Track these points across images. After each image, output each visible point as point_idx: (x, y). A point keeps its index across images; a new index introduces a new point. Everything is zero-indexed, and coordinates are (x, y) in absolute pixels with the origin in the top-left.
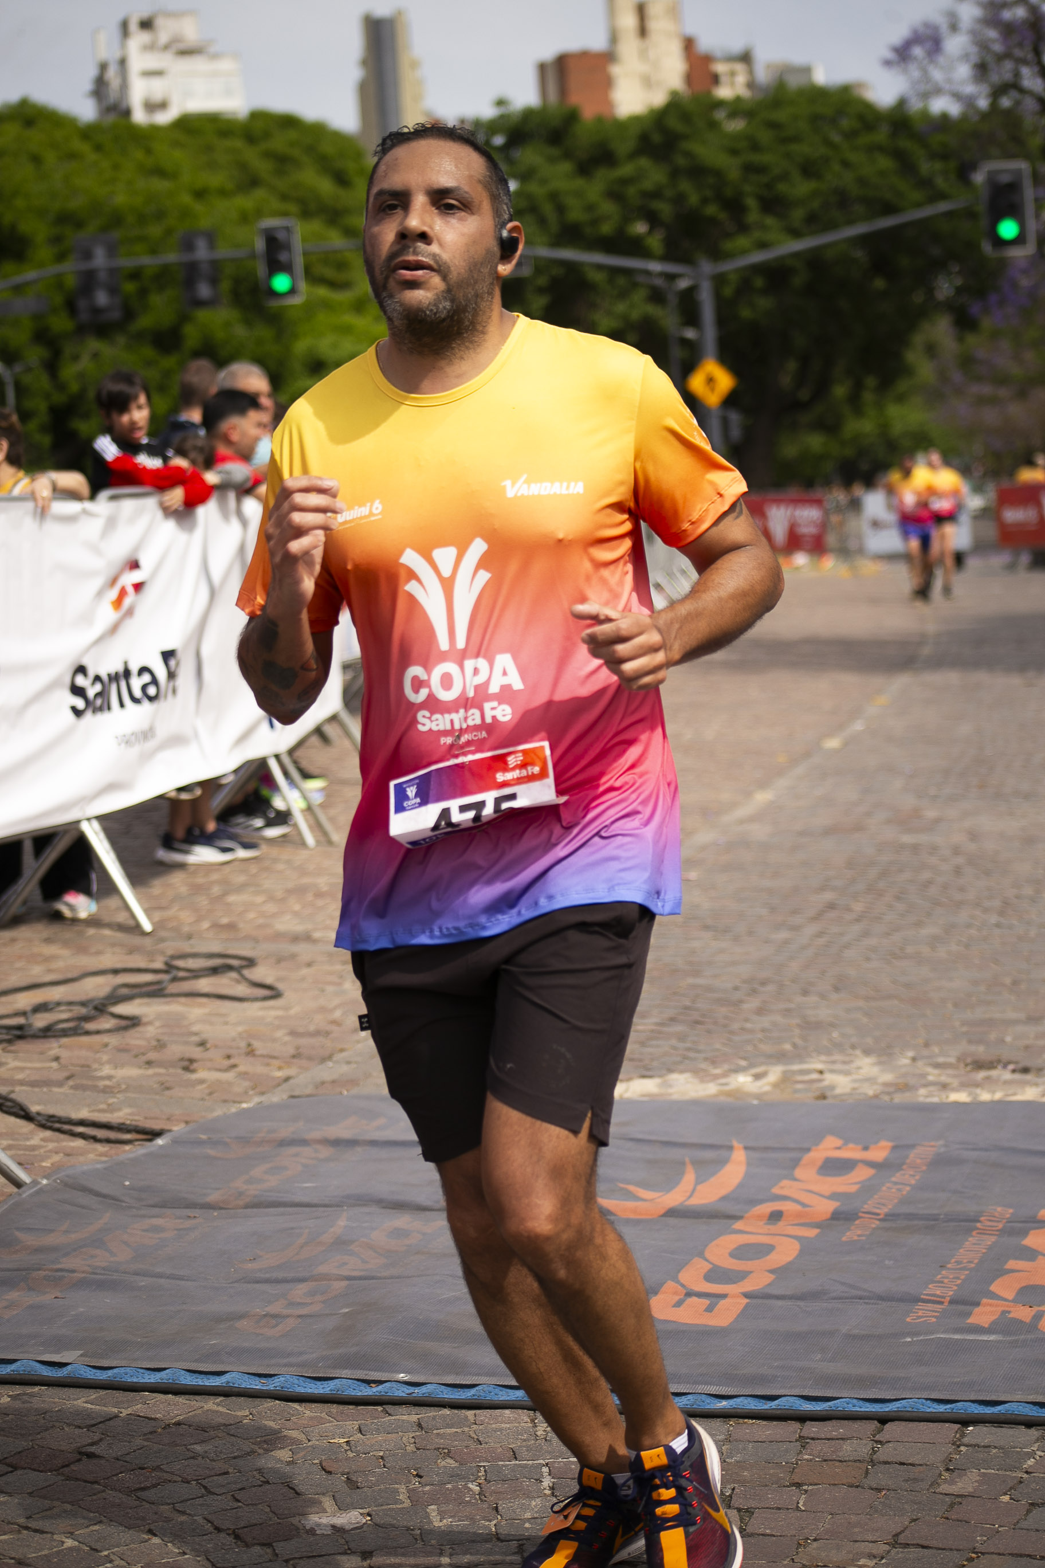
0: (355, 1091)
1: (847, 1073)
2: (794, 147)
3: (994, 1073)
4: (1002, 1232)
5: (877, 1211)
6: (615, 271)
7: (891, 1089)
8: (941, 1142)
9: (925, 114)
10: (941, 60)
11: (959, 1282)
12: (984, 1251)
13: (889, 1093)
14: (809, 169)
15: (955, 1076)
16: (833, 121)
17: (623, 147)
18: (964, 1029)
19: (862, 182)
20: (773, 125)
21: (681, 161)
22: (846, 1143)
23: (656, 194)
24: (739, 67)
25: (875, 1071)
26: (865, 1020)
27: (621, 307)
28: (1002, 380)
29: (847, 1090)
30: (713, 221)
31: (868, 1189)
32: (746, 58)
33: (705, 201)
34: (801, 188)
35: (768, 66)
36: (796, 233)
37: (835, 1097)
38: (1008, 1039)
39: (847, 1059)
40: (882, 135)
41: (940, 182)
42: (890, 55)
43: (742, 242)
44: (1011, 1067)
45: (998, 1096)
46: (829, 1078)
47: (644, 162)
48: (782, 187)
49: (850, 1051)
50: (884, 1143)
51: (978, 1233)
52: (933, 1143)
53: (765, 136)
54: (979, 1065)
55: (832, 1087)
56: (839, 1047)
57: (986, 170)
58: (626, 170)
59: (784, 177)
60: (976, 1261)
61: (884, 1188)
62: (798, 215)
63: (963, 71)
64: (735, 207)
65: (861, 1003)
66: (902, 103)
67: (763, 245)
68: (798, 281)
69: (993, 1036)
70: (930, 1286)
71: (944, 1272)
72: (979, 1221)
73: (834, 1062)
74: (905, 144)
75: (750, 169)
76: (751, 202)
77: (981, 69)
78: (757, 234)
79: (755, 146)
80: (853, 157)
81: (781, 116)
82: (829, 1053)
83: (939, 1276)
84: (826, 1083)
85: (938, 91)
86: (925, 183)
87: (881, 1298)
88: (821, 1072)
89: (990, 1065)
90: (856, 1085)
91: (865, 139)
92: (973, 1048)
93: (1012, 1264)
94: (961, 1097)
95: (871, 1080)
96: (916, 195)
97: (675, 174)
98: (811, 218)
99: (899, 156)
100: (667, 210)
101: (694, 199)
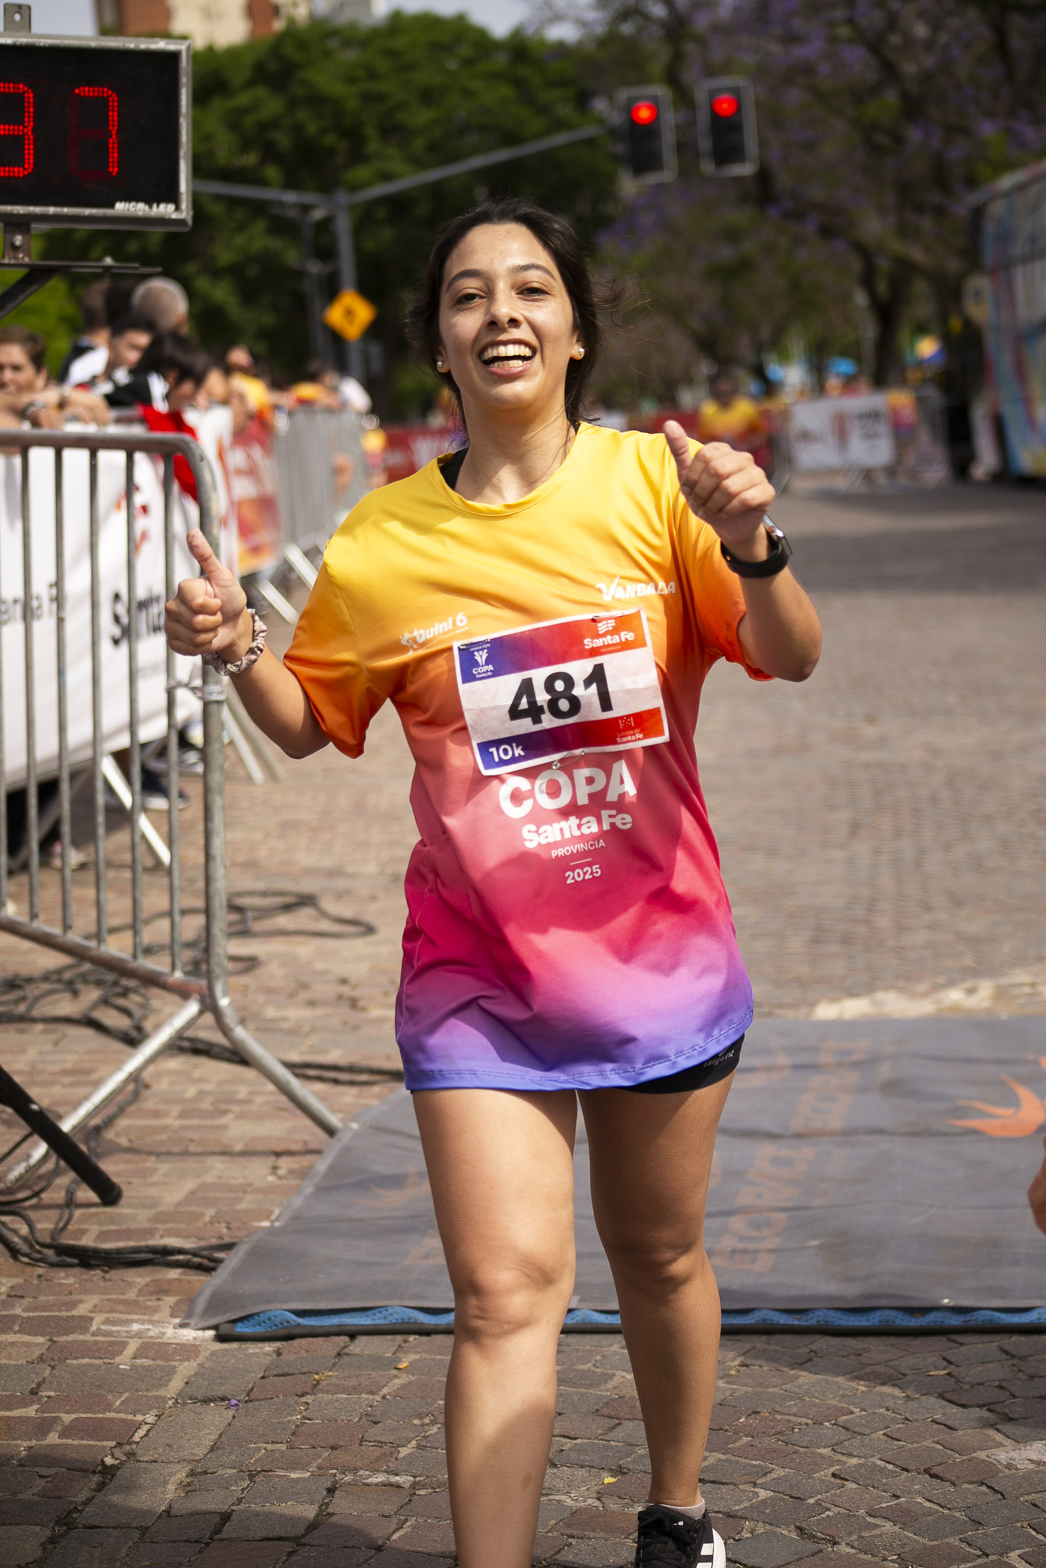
2: (412, 76)
6: (234, 202)
9: (541, 40)
14: (428, 97)
16: (451, 49)
17: (238, 77)
19: (484, 111)
20: (391, 54)
21: (298, 91)
23: (273, 124)
27: (240, 240)
30: (331, 151)
33: (323, 130)
34: (421, 117)
36: (418, 163)
40: (501, 60)
41: (559, 110)
43: (361, 173)
47: (260, 92)
48: (402, 117)
53: (382, 64)
58: (243, 99)
59: (403, 106)
62: (419, 144)
64: (354, 136)
66: (520, 31)
67: (386, 177)
68: (422, 210)
74: (525, 72)
75: (368, 98)
76: (370, 131)
78: (378, 165)
79: (372, 75)
80: (473, 86)
81: (398, 43)
85: (557, 18)
86: (544, 110)
91: (482, 67)
96: (537, 124)
97: (293, 104)
98: (433, 147)
99: (519, 83)
100: (283, 140)
101: (312, 128)
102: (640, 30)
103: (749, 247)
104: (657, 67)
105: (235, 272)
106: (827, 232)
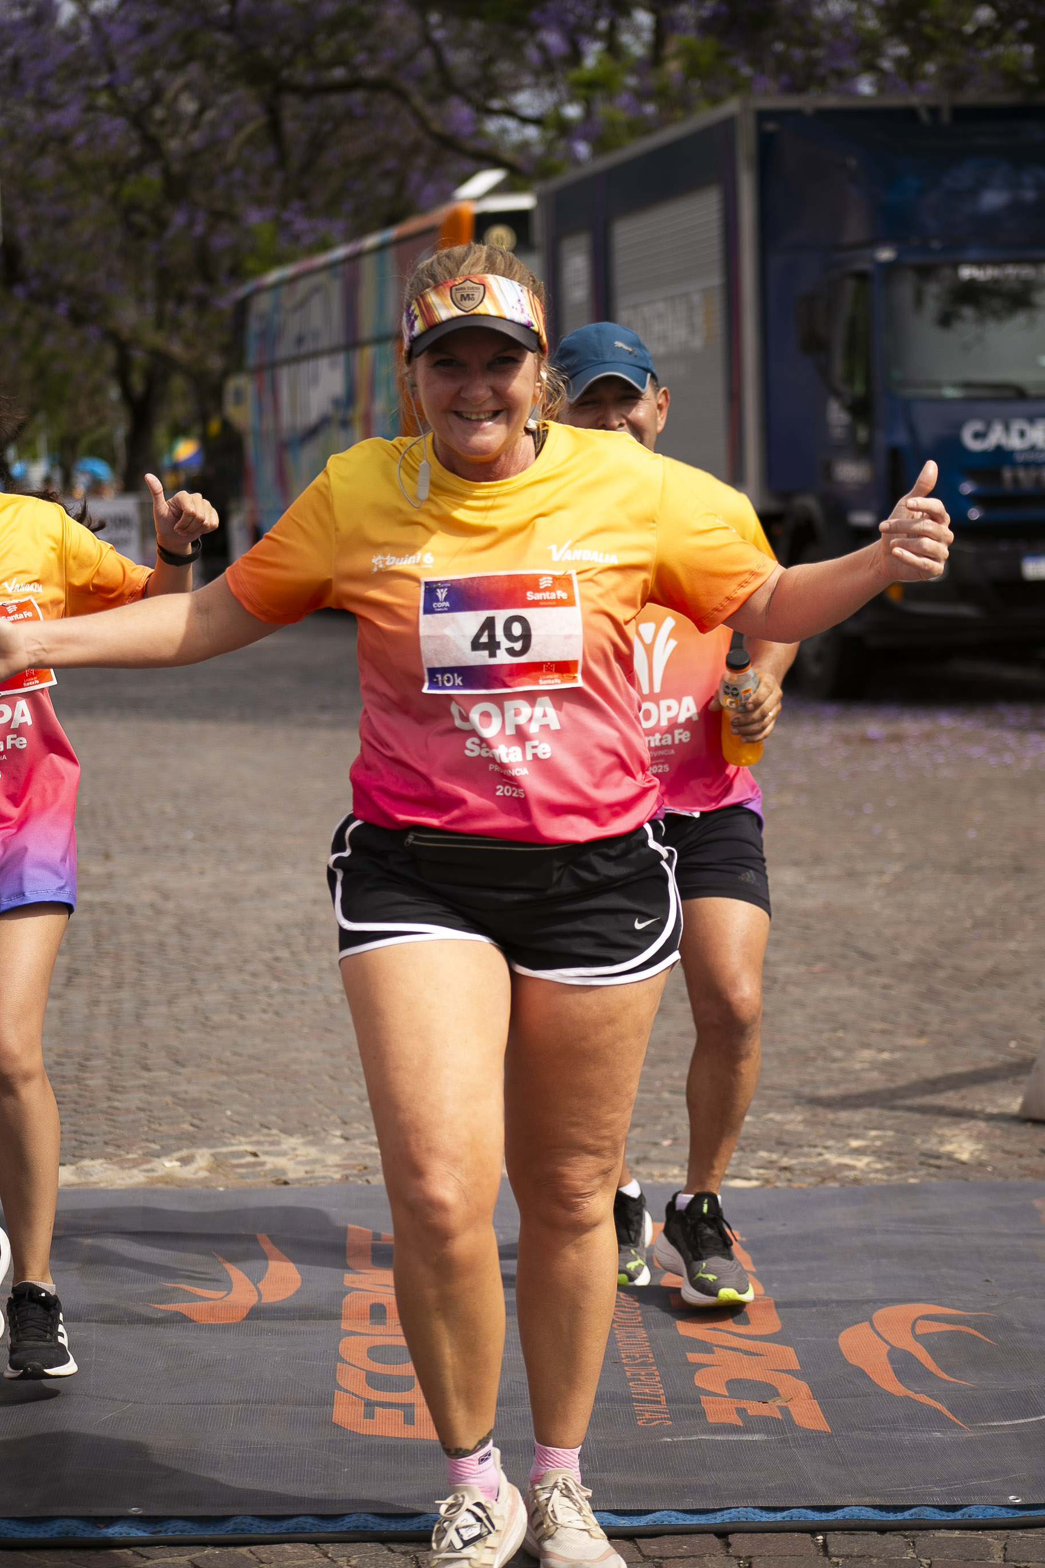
1: (283, 1156)
4: (647, 1323)
7: (352, 1172)
11: (657, 1378)
12: (647, 1343)
25: (313, 1152)
29: (304, 1174)
37: (296, 1181)
39: (270, 1139)
46: (271, 1162)
49: (266, 1131)
55: (283, 1171)
60: (650, 1355)
71: (627, 1369)
83: (629, 1374)
84: (268, 1166)
88: (255, 1155)
90: (308, 1168)
93: (692, 1357)
106: (77, 318)
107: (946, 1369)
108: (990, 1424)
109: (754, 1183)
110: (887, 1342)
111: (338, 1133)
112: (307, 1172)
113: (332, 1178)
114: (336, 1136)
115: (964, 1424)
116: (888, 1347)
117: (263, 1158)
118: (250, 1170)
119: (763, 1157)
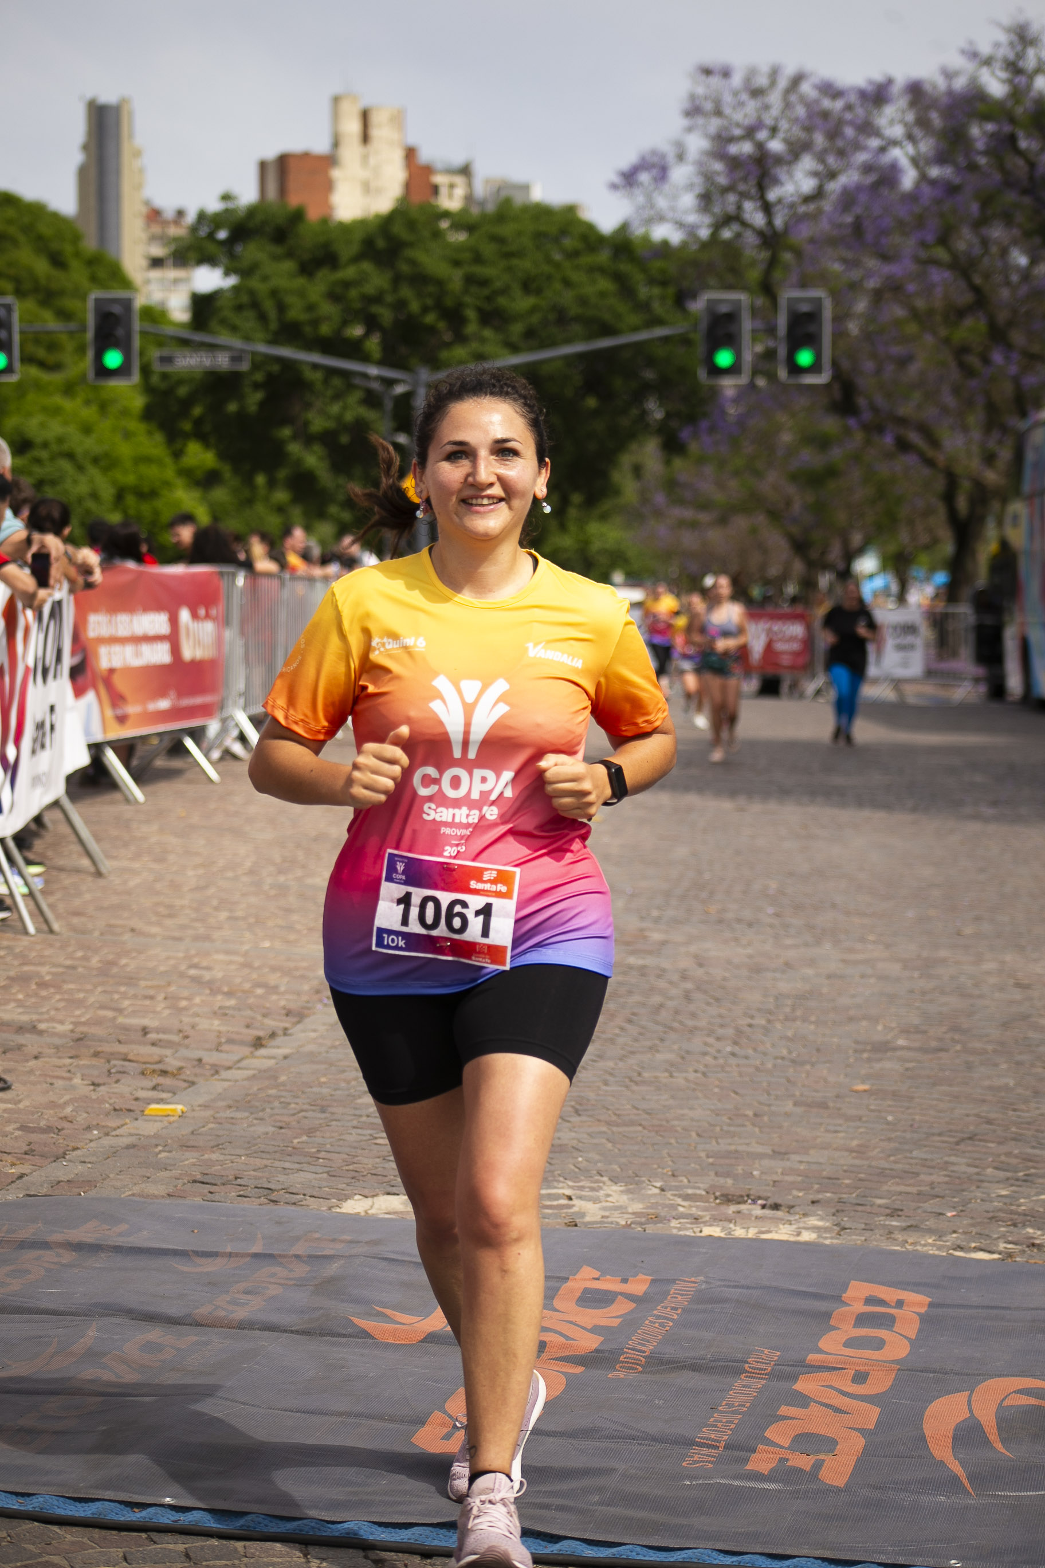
0: (93, 1193)
1: (596, 1200)
2: (515, 262)
3: (743, 1207)
4: (772, 1376)
5: (643, 1348)
6: (331, 372)
7: (643, 1220)
8: (702, 1278)
9: (646, 239)
10: (666, 188)
11: (733, 1426)
12: (755, 1394)
13: (641, 1224)
14: (528, 286)
15: (706, 1209)
16: (556, 240)
17: (346, 252)
18: (711, 1160)
19: (583, 301)
20: (497, 240)
21: (404, 268)
22: (604, 1273)
23: (377, 299)
24: (459, 180)
25: (624, 1199)
26: (609, 1145)
27: (335, 409)
28: (704, 506)
29: (598, 1218)
30: (432, 330)
31: (630, 1323)
32: (465, 171)
33: (425, 310)
34: (522, 303)
35: (487, 181)
36: (514, 348)
37: (586, 1224)
38: (755, 1173)
39: (595, 1185)
40: (603, 257)
41: (657, 307)
42: (616, 179)
43: (460, 352)
44: (760, 1202)
45: (752, 1233)
46: (578, 1205)
47: (367, 266)
48: (502, 301)
49: (598, 1178)
50: (641, 1276)
51: (747, 1377)
52: (693, 1279)
53: (488, 250)
54: (728, 1199)
55: (583, 1215)
56: (585, 1172)
57: (706, 298)
58: (349, 272)
59: (504, 291)
60: (748, 1405)
61: (647, 1322)
62: (517, 329)
63: (688, 200)
64: (454, 317)
65: (604, 1129)
66: (624, 227)
67: (480, 357)
69: (740, 1170)
70: (704, 1430)
71: (716, 1415)
72: (748, 1363)
73: (582, 1188)
74: (625, 267)
75: (470, 280)
76: (471, 314)
77: (706, 199)
78: (474, 345)
79: (478, 259)
80: (575, 276)
81: (507, 230)
82: (575, 1178)
83: (712, 1419)
84: (575, 1209)
85: (661, 218)
86: (643, 307)
87: (654, 1439)
88: (570, 1198)
89: (740, 1200)
90: (607, 1214)
91: (586, 260)
92: (721, 1181)
93: (784, 1410)
94: (716, 1231)
95: (621, 1209)
96: (634, 319)
97: (397, 280)
98: (530, 334)
99: (619, 278)
100: (386, 315)
101: (415, 306)
102: (738, 235)
103: (836, 454)
104: (754, 275)
105: (327, 439)
106: (901, 447)
107: (1004, 1441)
108: (998, 1493)
109: (996, 1256)
110: (971, 1411)
111: (658, 1184)
112: (603, 1217)
113: (617, 1223)
114: (656, 1187)
115: (974, 1491)
116: (968, 1415)
117: (575, 1202)
118: (555, 1211)
119: (1028, 1233)
